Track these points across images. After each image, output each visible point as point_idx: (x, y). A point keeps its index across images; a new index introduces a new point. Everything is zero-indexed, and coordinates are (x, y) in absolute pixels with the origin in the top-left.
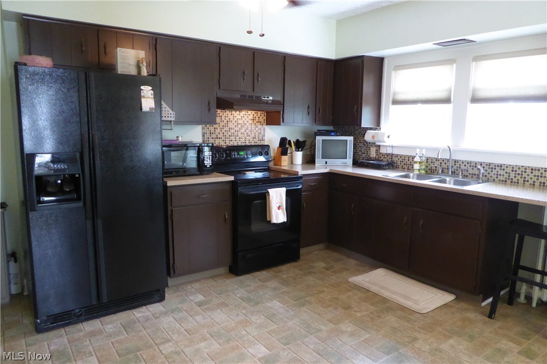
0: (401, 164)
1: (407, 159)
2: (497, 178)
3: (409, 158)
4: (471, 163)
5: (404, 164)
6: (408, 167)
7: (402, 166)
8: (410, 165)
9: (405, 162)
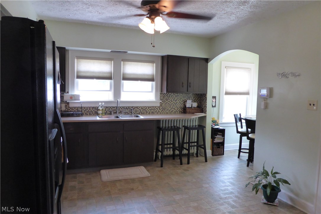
0: (84, 112)
1: (88, 109)
2: (136, 112)
3: (90, 108)
4: (124, 107)
5: (87, 112)
6: (90, 113)
7: (86, 113)
8: (91, 112)
9: (87, 111)
